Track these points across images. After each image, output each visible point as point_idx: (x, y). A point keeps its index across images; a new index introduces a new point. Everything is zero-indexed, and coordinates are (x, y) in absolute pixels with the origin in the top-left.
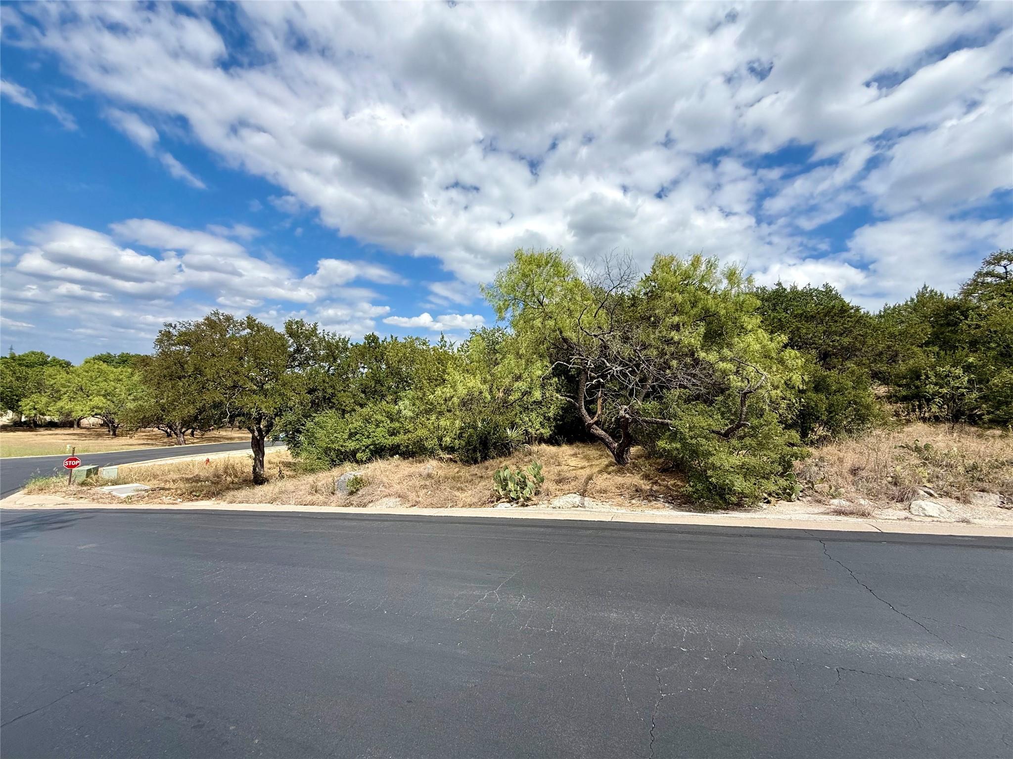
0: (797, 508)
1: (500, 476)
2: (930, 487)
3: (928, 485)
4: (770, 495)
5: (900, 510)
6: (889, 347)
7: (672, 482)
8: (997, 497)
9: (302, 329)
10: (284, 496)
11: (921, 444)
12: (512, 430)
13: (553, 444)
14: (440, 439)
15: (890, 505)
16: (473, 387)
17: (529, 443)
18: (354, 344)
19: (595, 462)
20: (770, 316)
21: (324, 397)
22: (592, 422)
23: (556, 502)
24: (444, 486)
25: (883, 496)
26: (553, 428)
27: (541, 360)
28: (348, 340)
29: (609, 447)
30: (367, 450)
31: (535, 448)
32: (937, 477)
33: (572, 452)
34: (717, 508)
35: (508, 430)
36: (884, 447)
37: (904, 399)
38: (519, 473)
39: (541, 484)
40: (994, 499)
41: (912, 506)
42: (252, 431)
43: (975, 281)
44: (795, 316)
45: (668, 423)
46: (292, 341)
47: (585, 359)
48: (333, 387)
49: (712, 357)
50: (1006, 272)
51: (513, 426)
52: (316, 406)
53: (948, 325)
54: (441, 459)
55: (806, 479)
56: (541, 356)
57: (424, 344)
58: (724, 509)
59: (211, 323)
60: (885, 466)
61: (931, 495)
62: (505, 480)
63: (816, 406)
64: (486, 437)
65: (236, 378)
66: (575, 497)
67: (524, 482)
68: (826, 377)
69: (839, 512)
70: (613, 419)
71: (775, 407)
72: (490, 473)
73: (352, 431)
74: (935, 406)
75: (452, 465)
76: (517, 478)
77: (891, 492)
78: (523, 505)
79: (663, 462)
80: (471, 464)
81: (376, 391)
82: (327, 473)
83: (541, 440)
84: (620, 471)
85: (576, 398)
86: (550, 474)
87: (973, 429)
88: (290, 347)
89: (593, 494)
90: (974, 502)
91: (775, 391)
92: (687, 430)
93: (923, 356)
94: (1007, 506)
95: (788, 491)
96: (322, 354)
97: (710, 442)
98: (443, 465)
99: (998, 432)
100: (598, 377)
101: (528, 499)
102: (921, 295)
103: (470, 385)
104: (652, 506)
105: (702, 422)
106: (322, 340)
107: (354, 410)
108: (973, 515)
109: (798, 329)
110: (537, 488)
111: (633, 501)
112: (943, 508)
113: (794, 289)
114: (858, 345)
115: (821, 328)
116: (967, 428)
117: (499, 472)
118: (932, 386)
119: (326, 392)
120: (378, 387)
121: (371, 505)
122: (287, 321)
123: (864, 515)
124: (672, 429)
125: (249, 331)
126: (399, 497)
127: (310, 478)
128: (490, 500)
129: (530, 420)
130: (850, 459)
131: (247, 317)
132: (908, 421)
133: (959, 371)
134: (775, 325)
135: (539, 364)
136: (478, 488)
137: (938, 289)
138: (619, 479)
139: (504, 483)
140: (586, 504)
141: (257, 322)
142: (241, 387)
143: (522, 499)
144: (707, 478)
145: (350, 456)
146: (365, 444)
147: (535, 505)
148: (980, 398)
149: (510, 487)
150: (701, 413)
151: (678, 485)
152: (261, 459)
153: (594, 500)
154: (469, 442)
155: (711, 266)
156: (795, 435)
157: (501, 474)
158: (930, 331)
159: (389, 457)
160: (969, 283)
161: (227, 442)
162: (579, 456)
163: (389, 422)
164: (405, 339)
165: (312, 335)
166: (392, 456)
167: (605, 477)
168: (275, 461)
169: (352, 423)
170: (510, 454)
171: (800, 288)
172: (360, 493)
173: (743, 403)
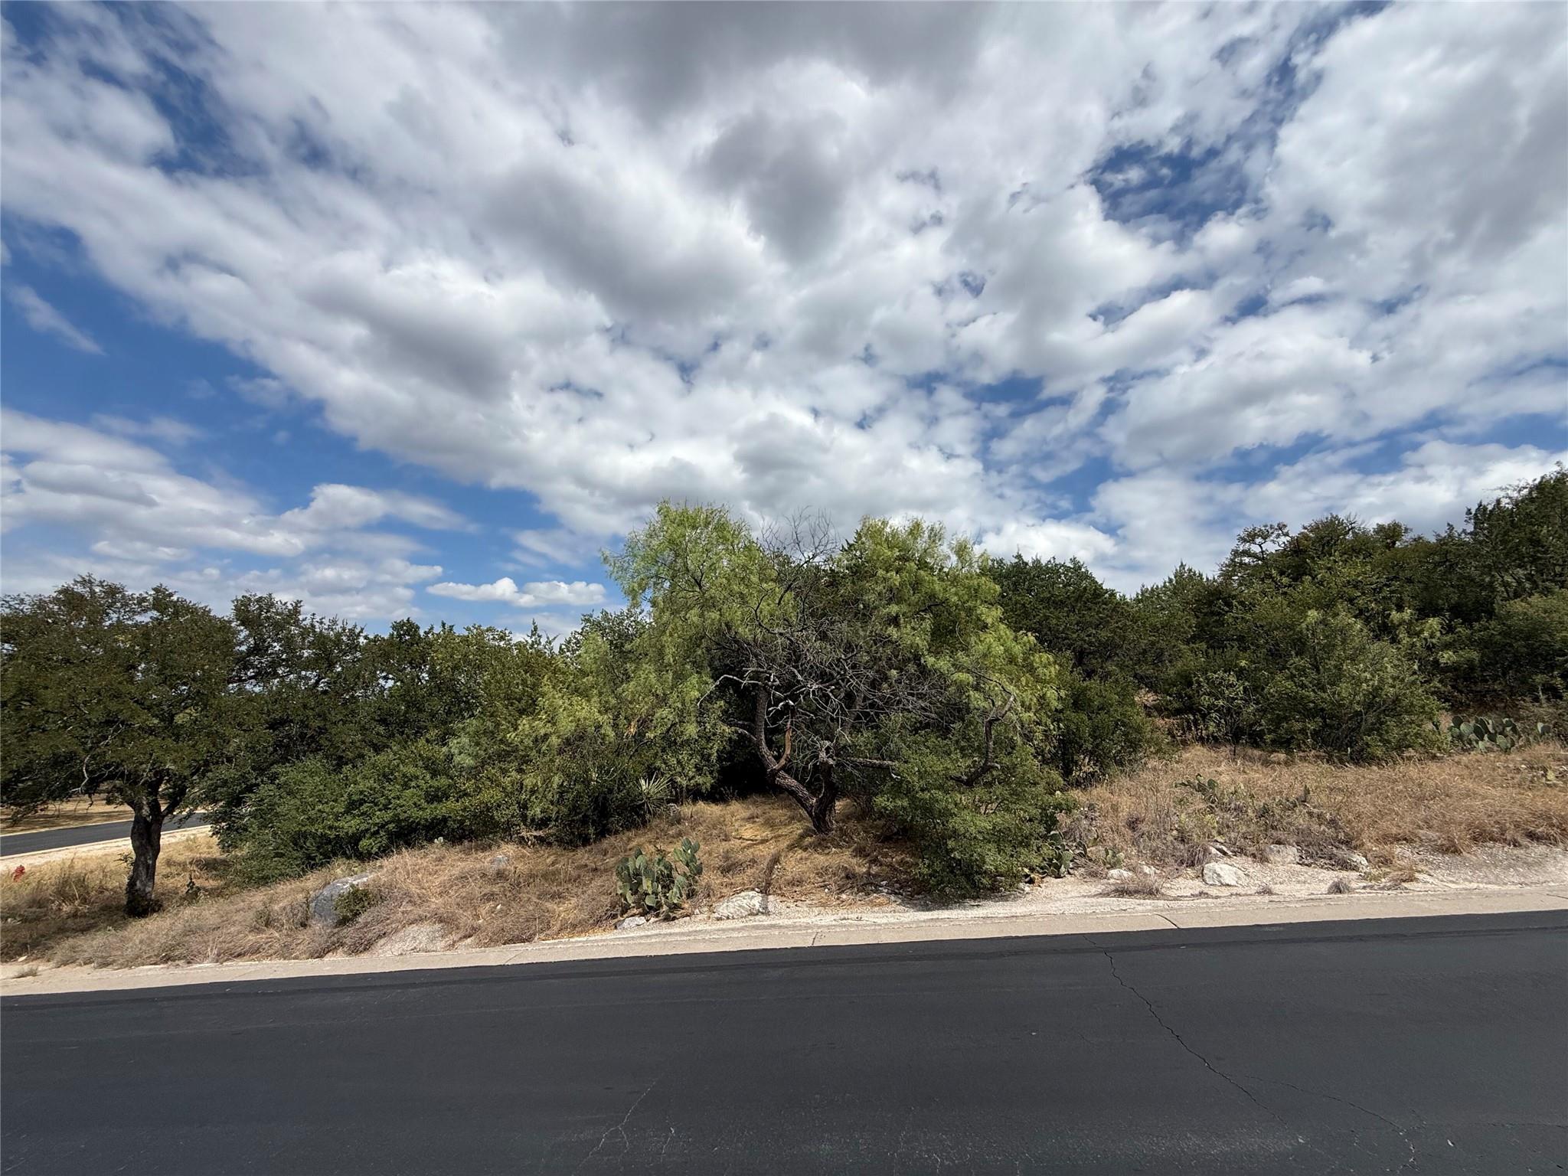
0: (1069, 887)
1: (628, 868)
2: (1222, 841)
3: (1219, 839)
4: (1032, 870)
5: (1192, 879)
6: (1153, 644)
7: (898, 858)
8: (1295, 849)
9: (268, 611)
10: (194, 942)
11: (1204, 780)
12: (650, 780)
13: (715, 801)
14: (524, 806)
15: (1180, 873)
16: (585, 719)
17: (676, 801)
18: (371, 637)
19: (784, 831)
20: (1010, 599)
21: (302, 736)
22: (776, 767)
23: (723, 908)
24: (530, 894)
25: (1170, 860)
26: (716, 774)
27: (697, 672)
28: (361, 631)
29: (804, 806)
30: (382, 833)
31: (687, 809)
32: (1228, 827)
33: (747, 814)
34: (964, 897)
35: (643, 782)
36: (1163, 784)
37: (1177, 712)
38: (660, 860)
39: (697, 877)
40: (1292, 852)
41: (1205, 871)
42: (137, 807)
43: (1232, 560)
44: (1042, 601)
45: (888, 766)
46: (246, 633)
47: (766, 672)
48: (322, 716)
49: (943, 664)
50: (1262, 552)
51: (651, 773)
52: (286, 752)
53: (1213, 613)
54: (522, 841)
55: (1075, 840)
56: (698, 667)
57: (502, 638)
58: (974, 898)
59: (70, 599)
60: (1167, 815)
61: (1225, 853)
62: (638, 875)
63: (1078, 729)
64: (605, 798)
65: (113, 706)
66: (753, 897)
67: (670, 876)
68: (1086, 689)
69: (1122, 892)
70: (810, 766)
71: (1028, 737)
72: (611, 861)
73: (355, 798)
74: (1212, 723)
75: (544, 851)
76: (657, 869)
77: (1178, 854)
78: (667, 919)
79: (885, 825)
80: (577, 847)
81: (406, 721)
82: (296, 884)
83: (696, 794)
84: (821, 846)
85: (752, 731)
86: (711, 858)
87: (1257, 753)
88: (241, 644)
89: (781, 889)
90: (1272, 858)
91: (1028, 714)
92: (916, 779)
93: (1190, 656)
94: (1306, 862)
95: (1055, 861)
96: (306, 655)
97: (948, 796)
98: (526, 852)
99: (1282, 756)
100: (786, 698)
101: (676, 907)
102: (1179, 575)
103: (583, 714)
104: (871, 901)
105: (938, 765)
106: (305, 632)
107: (361, 756)
108: (1273, 879)
109: (1047, 618)
110: (691, 885)
111: (844, 896)
112: (1240, 872)
113: (1037, 562)
114: (1117, 640)
115: (1074, 618)
116: (1250, 751)
117: (627, 860)
118: (1207, 697)
119: (307, 726)
120: (413, 715)
121: (382, 941)
122: (240, 597)
123: (1152, 893)
124: (895, 776)
125: (155, 614)
126: (441, 921)
127: (257, 898)
128: (609, 913)
129: (679, 762)
130: (1127, 806)
131: (154, 589)
132: (1184, 743)
133: (1233, 679)
134: (1018, 612)
135: (694, 679)
136: (590, 892)
137: (1197, 569)
138: (820, 859)
139: (633, 880)
140: (771, 908)
141: (175, 598)
142: (122, 723)
143: (665, 908)
144: (948, 852)
145: (350, 848)
146: (378, 821)
147: (687, 916)
148: (1257, 710)
149: (645, 887)
150: (934, 751)
151: (907, 862)
152: (150, 862)
153: (784, 899)
154: (574, 806)
155: (935, 535)
156: (1056, 775)
157: (630, 864)
158: (1194, 621)
159: (425, 843)
160: (1227, 562)
161: (74, 824)
162: (757, 820)
163: (428, 777)
164: (468, 629)
165: (289, 623)
166: (431, 841)
167: (799, 857)
168: (181, 858)
169: (355, 783)
170: (644, 823)
171: (1044, 562)
172: (361, 919)
173: (988, 733)
